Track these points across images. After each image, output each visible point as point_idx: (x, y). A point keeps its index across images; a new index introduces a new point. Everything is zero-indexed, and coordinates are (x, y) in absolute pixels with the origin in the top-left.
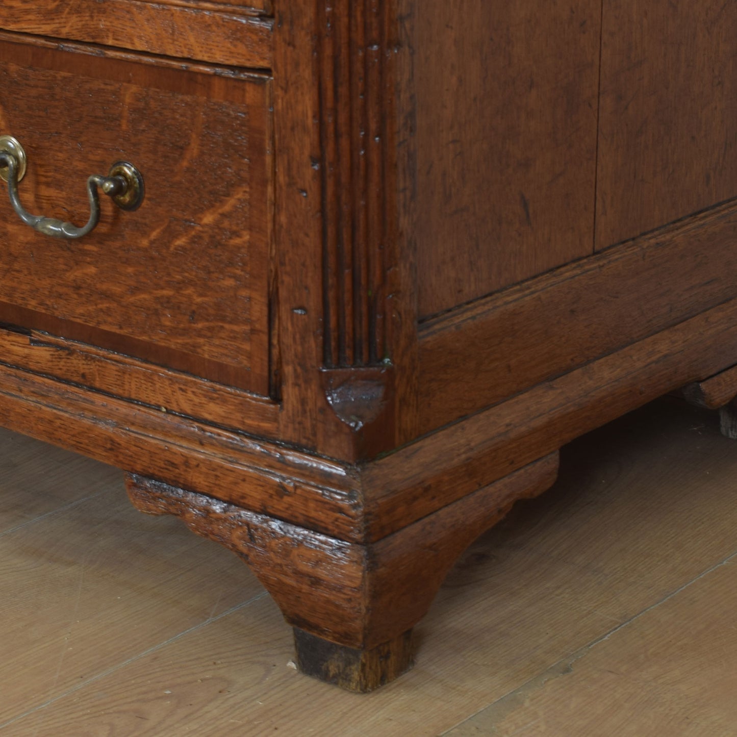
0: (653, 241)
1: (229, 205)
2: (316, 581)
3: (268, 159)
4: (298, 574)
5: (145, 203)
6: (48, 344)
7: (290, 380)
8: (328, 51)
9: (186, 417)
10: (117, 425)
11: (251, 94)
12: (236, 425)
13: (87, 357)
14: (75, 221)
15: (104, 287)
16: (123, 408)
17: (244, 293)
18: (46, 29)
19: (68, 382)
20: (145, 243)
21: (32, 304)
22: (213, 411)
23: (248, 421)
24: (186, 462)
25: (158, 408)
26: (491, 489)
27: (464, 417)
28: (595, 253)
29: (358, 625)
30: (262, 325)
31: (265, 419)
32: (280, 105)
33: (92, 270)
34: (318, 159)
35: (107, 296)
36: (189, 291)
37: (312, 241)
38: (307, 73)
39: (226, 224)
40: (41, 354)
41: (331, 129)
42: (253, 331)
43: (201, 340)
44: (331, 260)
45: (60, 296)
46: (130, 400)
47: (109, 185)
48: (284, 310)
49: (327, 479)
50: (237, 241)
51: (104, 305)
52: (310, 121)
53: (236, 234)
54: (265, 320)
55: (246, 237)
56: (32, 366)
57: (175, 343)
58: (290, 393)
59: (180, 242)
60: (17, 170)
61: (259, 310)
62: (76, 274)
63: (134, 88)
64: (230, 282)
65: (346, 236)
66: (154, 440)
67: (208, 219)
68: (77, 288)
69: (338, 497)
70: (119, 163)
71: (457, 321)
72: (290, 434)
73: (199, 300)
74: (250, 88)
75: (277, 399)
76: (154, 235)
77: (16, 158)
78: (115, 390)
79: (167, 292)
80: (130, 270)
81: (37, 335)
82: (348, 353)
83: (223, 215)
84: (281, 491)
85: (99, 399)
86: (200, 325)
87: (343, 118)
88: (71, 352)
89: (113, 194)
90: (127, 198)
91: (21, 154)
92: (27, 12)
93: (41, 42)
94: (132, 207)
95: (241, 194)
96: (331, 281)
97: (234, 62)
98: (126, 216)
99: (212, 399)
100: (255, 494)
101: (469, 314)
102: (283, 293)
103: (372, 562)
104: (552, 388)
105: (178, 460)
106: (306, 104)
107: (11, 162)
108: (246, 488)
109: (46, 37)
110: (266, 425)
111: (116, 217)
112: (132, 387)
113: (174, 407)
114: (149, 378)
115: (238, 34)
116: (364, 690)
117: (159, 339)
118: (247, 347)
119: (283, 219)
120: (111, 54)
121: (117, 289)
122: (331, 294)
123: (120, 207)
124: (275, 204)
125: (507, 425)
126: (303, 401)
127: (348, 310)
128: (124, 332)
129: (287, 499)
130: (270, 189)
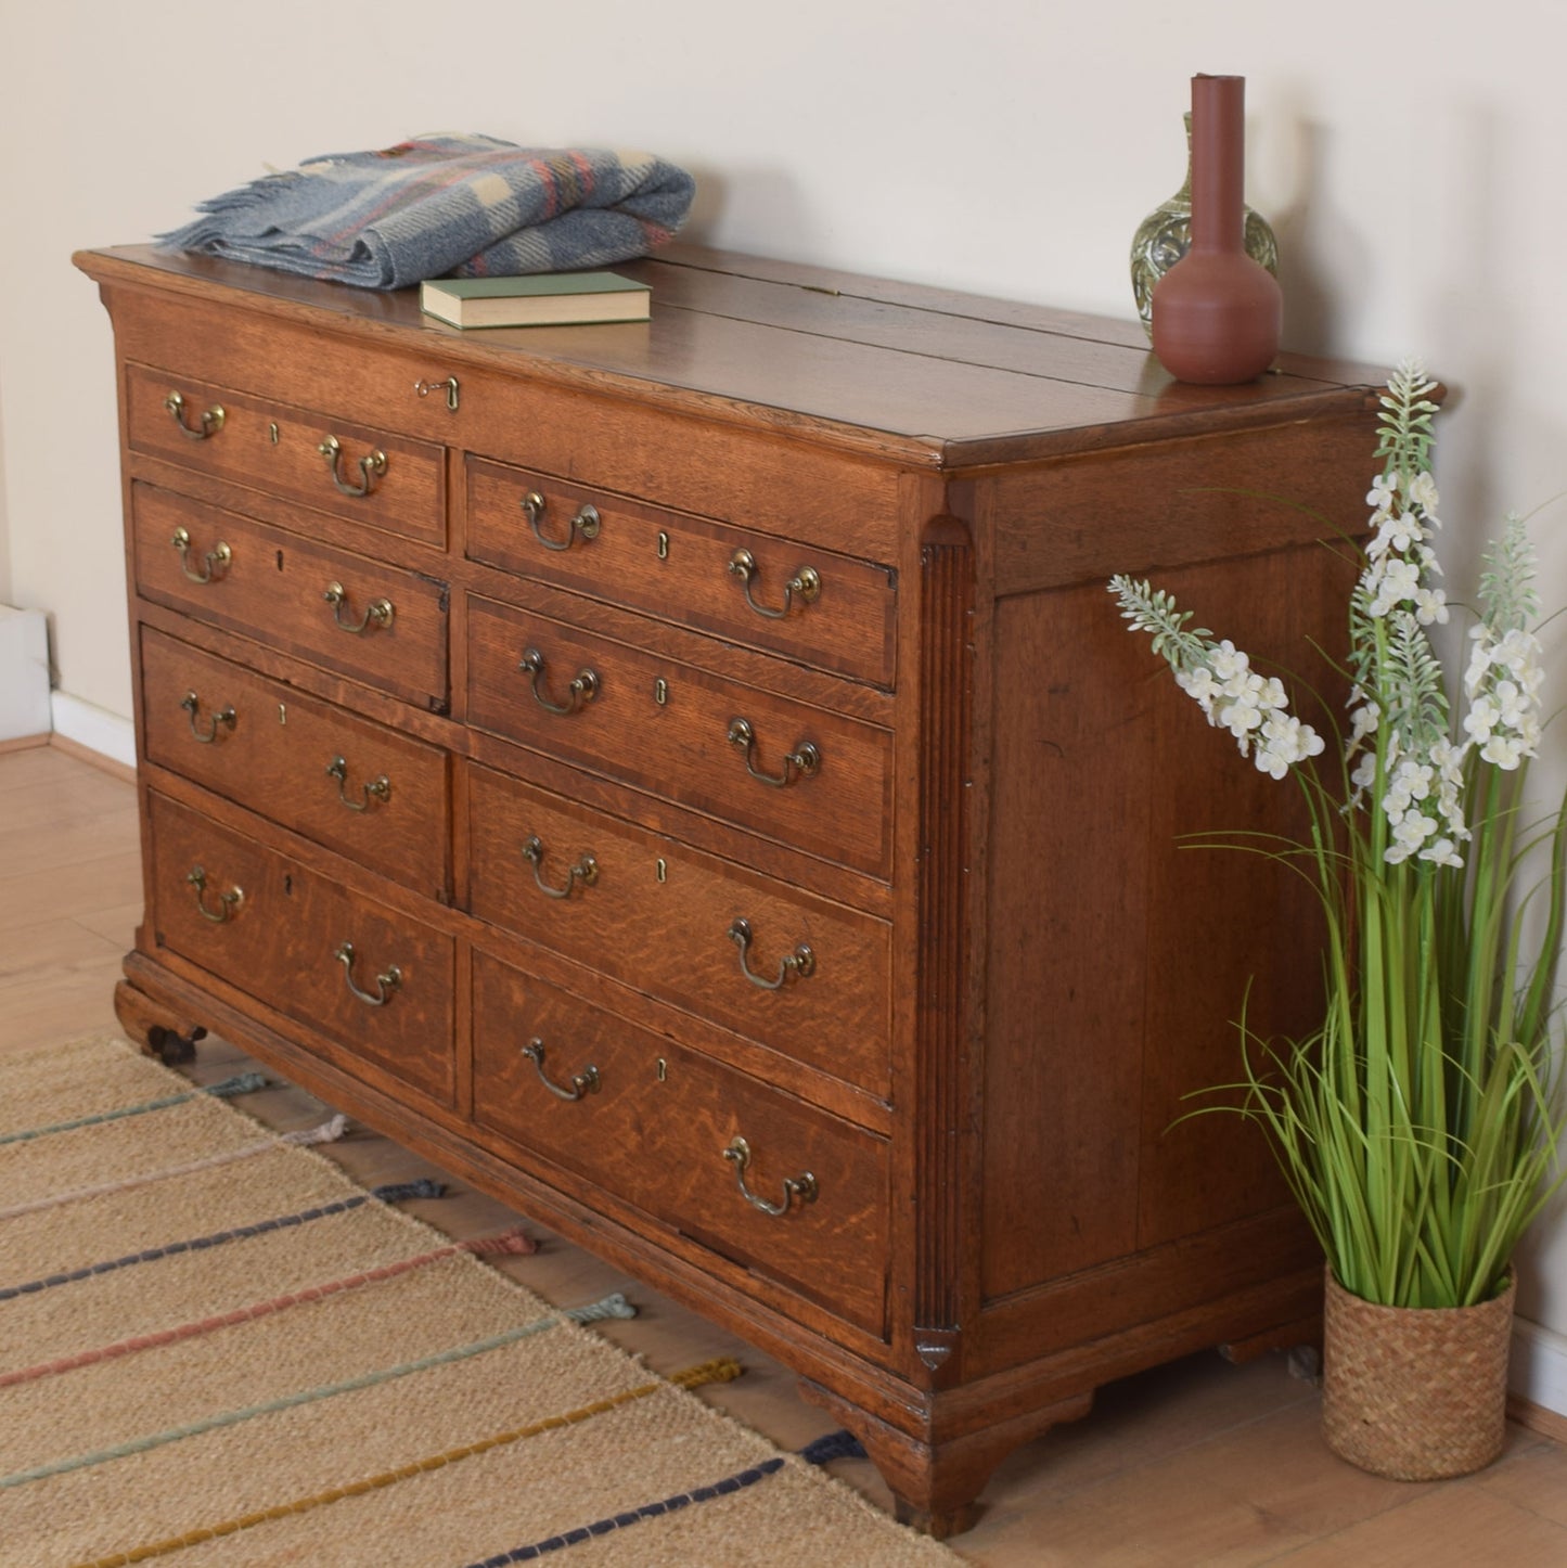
1: (865, 1214)
2: (902, 1466)
3: (887, 1191)
4: (892, 1458)
5: (818, 1201)
6: (758, 1278)
7: (896, 1331)
8: (923, 1132)
9: (836, 1343)
10: (795, 1342)
11: (879, 1147)
12: (866, 1354)
13: (781, 1292)
14: (777, 1206)
15: (793, 1249)
16: (799, 1330)
17: (872, 1271)
18: (766, 1076)
19: (769, 1306)
20: (817, 1226)
21: (749, 1250)
22: (853, 1343)
23: (872, 1353)
24: (833, 1375)
25: (821, 1335)
26: (1034, 1414)
27: (1018, 1364)
28: (1136, 1253)
29: (925, 1497)
30: (881, 1293)
31: (882, 1354)
32: (895, 1160)
33: (785, 1236)
34: (916, 1198)
35: (794, 1255)
36: (841, 1263)
37: (910, 1247)
38: (910, 1145)
39: (863, 1225)
40: (754, 1285)
41: (923, 1180)
42: (876, 1297)
43: (847, 1296)
44: (923, 1261)
45: (766, 1249)
46: (804, 1326)
47: (796, 1187)
48: (894, 1287)
49: (912, 1400)
50: (868, 1238)
51: (792, 1261)
52: (911, 1174)
53: (868, 1233)
54: (882, 1291)
55: (874, 1237)
56: (748, 1291)
57: (833, 1295)
58: (896, 1339)
59: (837, 1230)
60: (743, 1163)
61: (879, 1284)
62: (776, 1237)
63: (815, 1127)
64: (863, 1263)
65: (932, 1245)
66: (816, 1356)
67: (854, 1220)
68: (777, 1246)
69: (918, 1413)
70: (805, 1171)
71: (1013, 1301)
72: (895, 1365)
73: (846, 1269)
74: (879, 1144)
75: (888, 1342)
76: (823, 1222)
77: (743, 1154)
78: (797, 1317)
79: (829, 1261)
80: (808, 1242)
81: (751, 1271)
82: (932, 1319)
83: (863, 1220)
84: (886, 1404)
85: (786, 1322)
86: (846, 1286)
87: (932, 1173)
88: (772, 1287)
89: (798, 1192)
90: (808, 1195)
91: (747, 1150)
92: (756, 1062)
93: (763, 1083)
94: (813, 1199)
95: (872, 1209)
96: (922, 1273)
97: (871, 1127)
98: (808, 1207)
99: (852, 1335)
100: (871, 1403)
101: (1023, 1297)
102: (894, 1275)
103: (935, 1457)
104: (1093, 1347)
105: (829, 1373)
106: (909, 1164)
107: (739, 1157)
108: (866, 1398)
109: (766, 1082)
110: (882, 1358)
111: (802, 1206)
112: (807, 1317)
113: (830, 1335)
114: (818, 1313)
115: (874, 1110)
116: (935, 1538)
117: (823, 1290)
118: (872, 1305)
119: (895, 1230)
120: (803, 1102)
121: (800, 1252)
122: (922, 1283)
123: (804, 1200)
124: (891, 1218)
125: (1051, 1371)
126: (903, 1347)
127: (932, 1293)
128: (803, 1280)
129: (889, 1410)
130: (888, 1210)
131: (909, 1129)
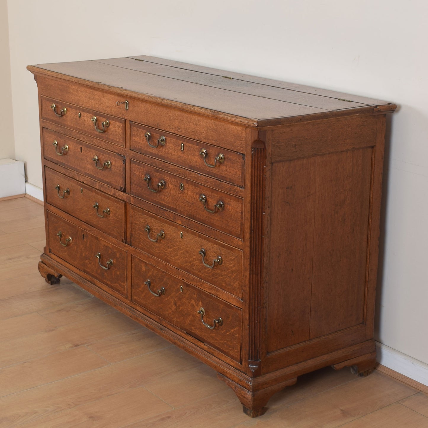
0: (324, 338)
1: (235, 329)
2: (244, 397)
3: (241, 323)
4: (242, 395)
5: (223, 325)
6: (207, 346)
7: (243, 361)
8: (251, 307)
9: (227, 364)
10: (217, 363)
11: (239, 312)
12: (235, 367)
13: (213, 350)
14: (212, 326)
15: (216, 338)
16: (218, 360)
17: (237, 345)
18: (209, 291)
19: (210, 353)
20: (222, 332)
21: (205, 338)
22: (232, 364)
23: (237, 367)
24: (227, 372)
25: (223, 361)
26: (281, 384)
27: (277, 370)
28: (309, 340)
29: (251, 406)
30: (239, 351)
31: (240, 367)
32: (243, 315)
33: (214, 335)
34: (249, 325)
35: (217, 340)
36: (229, 342)
37: (247, 338)
38: (247, 311)
39: (235, 332)
40: (206, 347)
41: (251, 320)
43: (230, 351)
44: (251, 342)
45: (209, 338)
46: (219, 359)
47: (217, 321)
48: (243, 349)
49: (248, 380)
50: (236, 336)
51: (216, 341)
52: (248, 319)
53: (236, 334)
54: (240, 350)
55: (238, 335)
56: (204, 349)
57: (226, 351)
58: (243, 363)
59: (228, 333)
60: (203, 315)
61: (239, 348)
62: (212, 335)
63: (222, 306)
64: (235, 342)
65: (253, 338)
66: (222, 367)
67: (232, 331)
68: (212, 337)
69: (249, 383)
70: (220, 317)
71: (275, 353)
72: (243, 370)
73: (230, 344)
74: (239, 311)
75: (241, 364)
76: (224, 331)
77: (203, 312)
78: (217, 356)
79: (226, 342)
80: (220, 336)
81: (205, 344)
82: (253, 358)
83: (235, 331)
84: (240, 380)
85: (214, 358)
86: (230, 348)
87: (253, 319)
88: (210, 348)
89: (217, 323)
90: (220, 324)
91: (204, 311)
92: (206, 288)
93: (208, 293)
94: (221, 325)
95: (237, 328)
96: (251, 345)
97: (237, 306)
98: (220, 327)
99: (232, 362)
100: (237, 380)
101: (278, 352)
102: (243, 346)
103: (253, 395)
104: (297, 365)
105: (225, 372)
106: (247, 316)
107: (202, 313)
108: (235, 379)
109: (209, 293)
111: (218, 327)
112: (220, 357)
113: (226, 362)
114: (222, 355)
115: (238, 301)
116: (253, 417)
117: (224, 349)
118: (237, 354)
119: (243, 334)
120: (219, 299)
121: (218, 339)
122: (250, 348)
123: (219, 325)
124: (242, 331)
125: (285, 372)
126: (245, 365)
127: (253, 351)
128: (218, 347)
129: (241, 382)
130: (241, 328)
131: (247, 306)
